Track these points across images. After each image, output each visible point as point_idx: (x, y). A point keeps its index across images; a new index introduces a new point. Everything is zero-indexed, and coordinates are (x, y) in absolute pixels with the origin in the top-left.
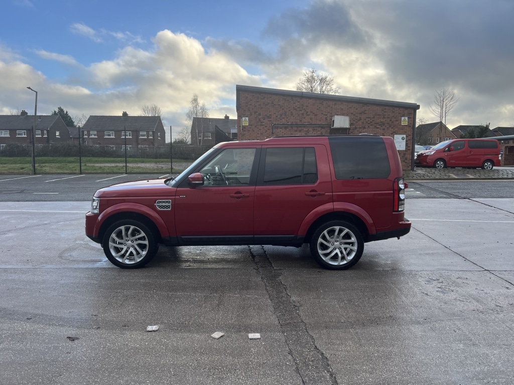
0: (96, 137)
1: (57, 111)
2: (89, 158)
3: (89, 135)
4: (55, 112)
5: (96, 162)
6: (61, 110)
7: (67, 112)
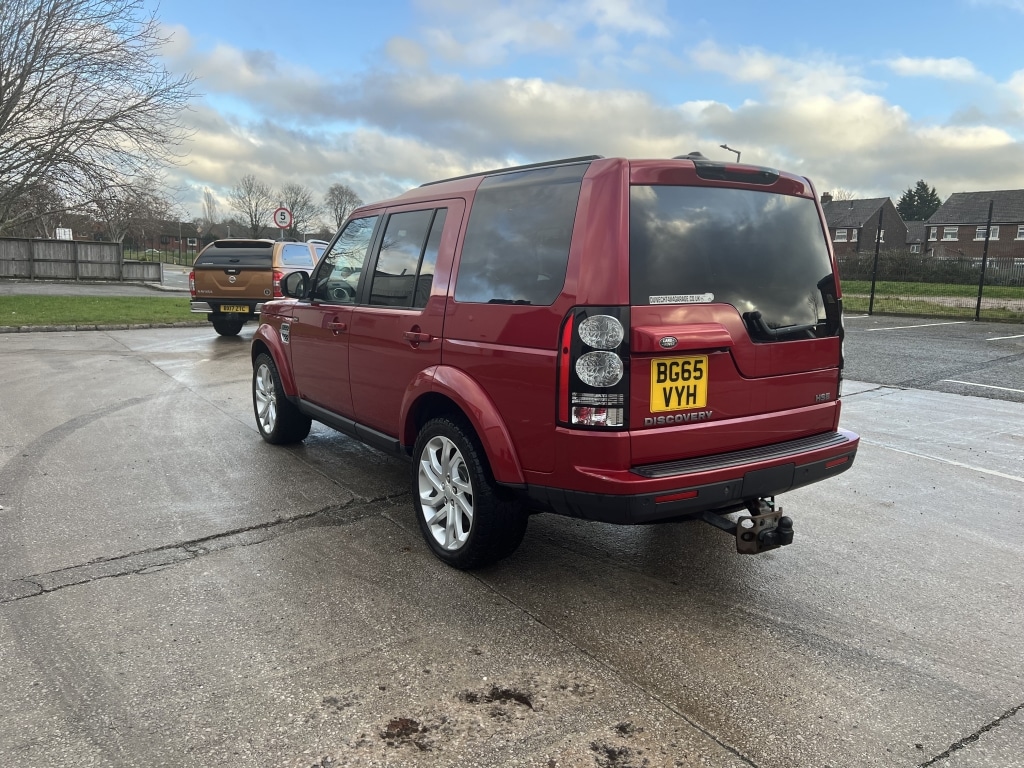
0: (956, 239)
1: (914, 190)
2: (913, 284)
3: (940, 234)
4: (910, 191)
5: (925, 293)
6: (922, 186)
7: (934, 191)
